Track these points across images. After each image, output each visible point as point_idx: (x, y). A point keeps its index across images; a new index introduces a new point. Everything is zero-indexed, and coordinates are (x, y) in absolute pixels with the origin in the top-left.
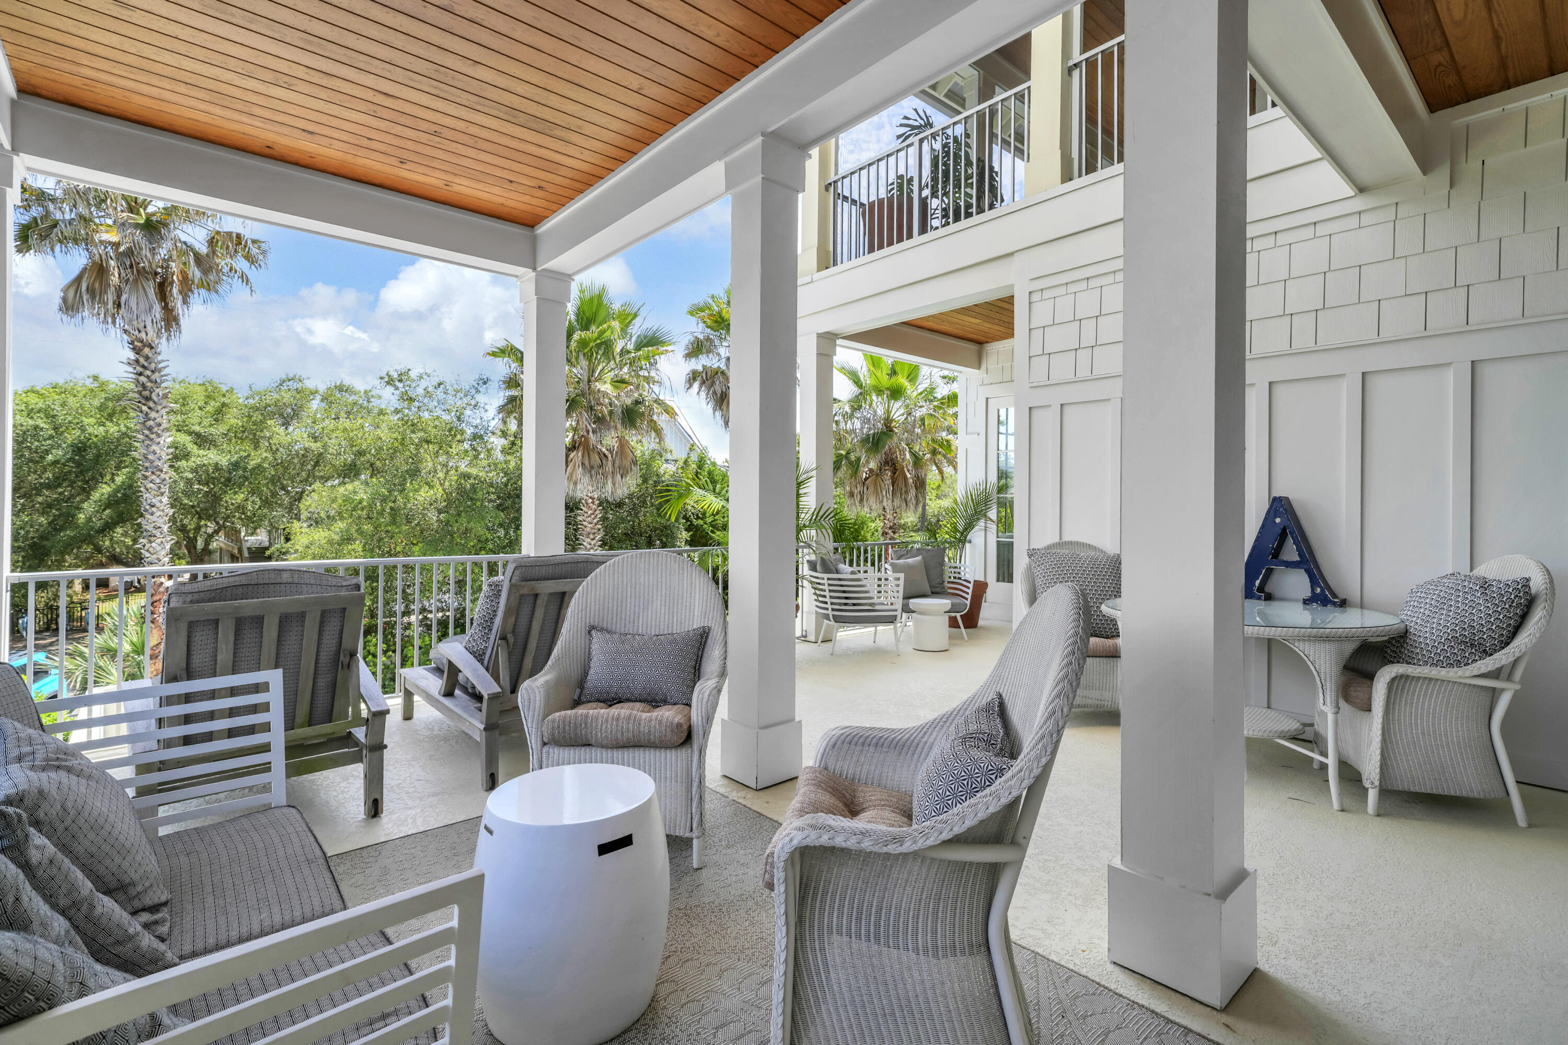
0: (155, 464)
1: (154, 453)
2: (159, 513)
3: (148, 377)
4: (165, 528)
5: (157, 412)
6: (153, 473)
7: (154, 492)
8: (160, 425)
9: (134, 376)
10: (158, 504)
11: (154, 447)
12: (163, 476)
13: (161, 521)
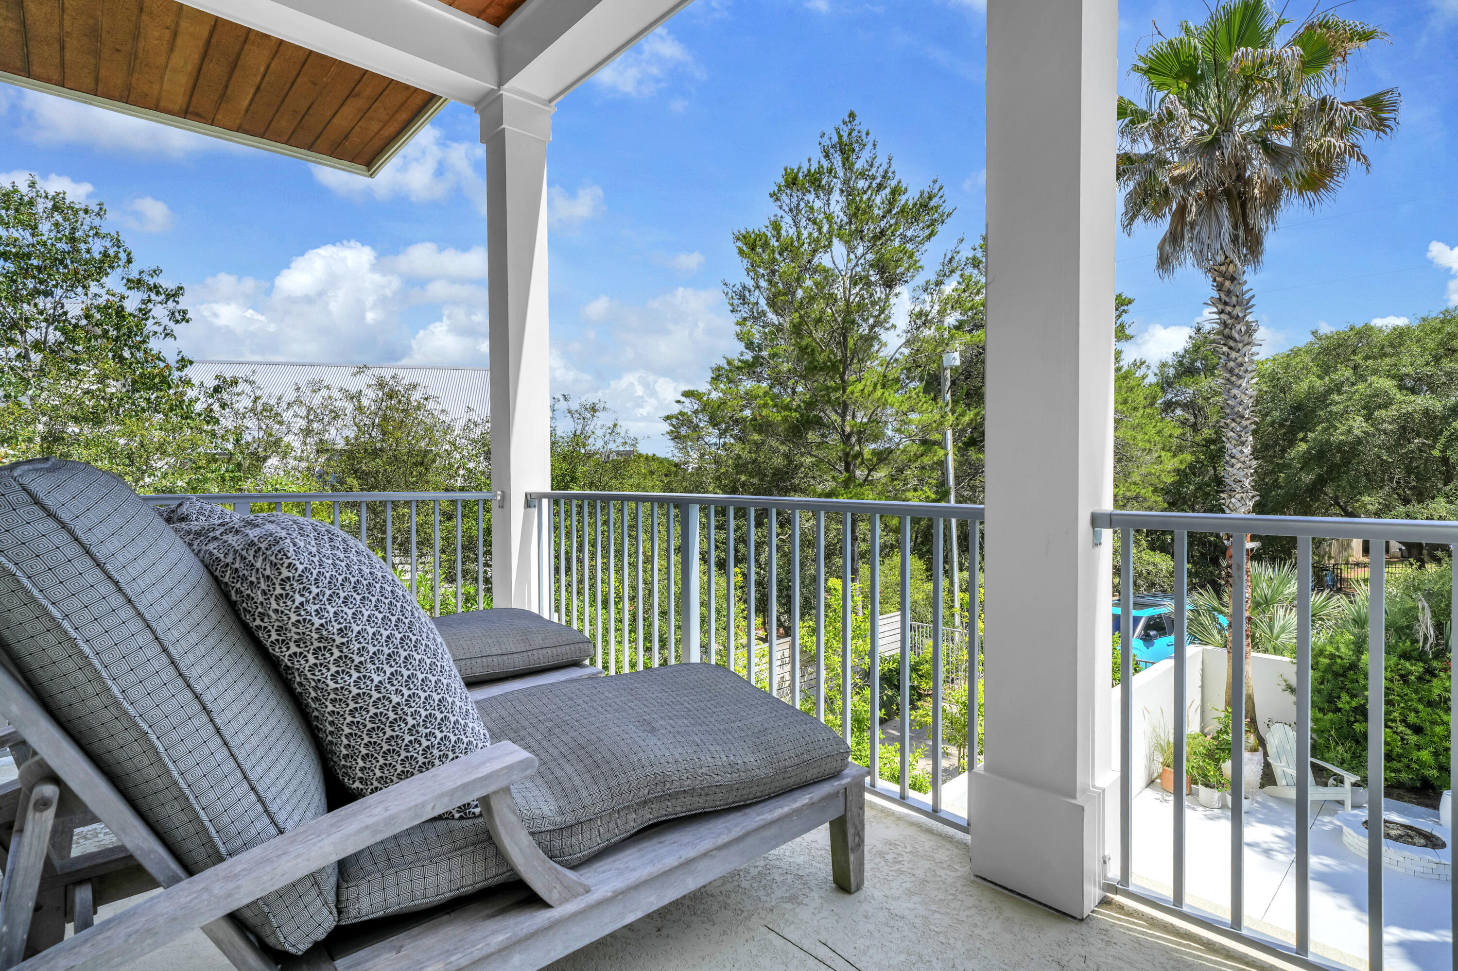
0: (1236, 409)
1: (1235, 397)
2: (1239, 465)
3: (1229, 314)
4: (1247, 483)
5: (1238, 351)
6: (1233, 420)
7: (1234, 442)
8: (1241, 365)
9: (1217, 316)
10: (1238, 455)
11: (1235, 391)
12: (1244, 423)
13: (1242, 473)
